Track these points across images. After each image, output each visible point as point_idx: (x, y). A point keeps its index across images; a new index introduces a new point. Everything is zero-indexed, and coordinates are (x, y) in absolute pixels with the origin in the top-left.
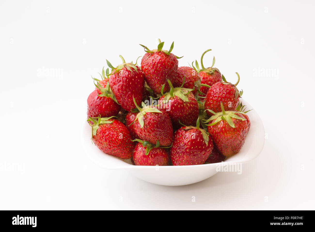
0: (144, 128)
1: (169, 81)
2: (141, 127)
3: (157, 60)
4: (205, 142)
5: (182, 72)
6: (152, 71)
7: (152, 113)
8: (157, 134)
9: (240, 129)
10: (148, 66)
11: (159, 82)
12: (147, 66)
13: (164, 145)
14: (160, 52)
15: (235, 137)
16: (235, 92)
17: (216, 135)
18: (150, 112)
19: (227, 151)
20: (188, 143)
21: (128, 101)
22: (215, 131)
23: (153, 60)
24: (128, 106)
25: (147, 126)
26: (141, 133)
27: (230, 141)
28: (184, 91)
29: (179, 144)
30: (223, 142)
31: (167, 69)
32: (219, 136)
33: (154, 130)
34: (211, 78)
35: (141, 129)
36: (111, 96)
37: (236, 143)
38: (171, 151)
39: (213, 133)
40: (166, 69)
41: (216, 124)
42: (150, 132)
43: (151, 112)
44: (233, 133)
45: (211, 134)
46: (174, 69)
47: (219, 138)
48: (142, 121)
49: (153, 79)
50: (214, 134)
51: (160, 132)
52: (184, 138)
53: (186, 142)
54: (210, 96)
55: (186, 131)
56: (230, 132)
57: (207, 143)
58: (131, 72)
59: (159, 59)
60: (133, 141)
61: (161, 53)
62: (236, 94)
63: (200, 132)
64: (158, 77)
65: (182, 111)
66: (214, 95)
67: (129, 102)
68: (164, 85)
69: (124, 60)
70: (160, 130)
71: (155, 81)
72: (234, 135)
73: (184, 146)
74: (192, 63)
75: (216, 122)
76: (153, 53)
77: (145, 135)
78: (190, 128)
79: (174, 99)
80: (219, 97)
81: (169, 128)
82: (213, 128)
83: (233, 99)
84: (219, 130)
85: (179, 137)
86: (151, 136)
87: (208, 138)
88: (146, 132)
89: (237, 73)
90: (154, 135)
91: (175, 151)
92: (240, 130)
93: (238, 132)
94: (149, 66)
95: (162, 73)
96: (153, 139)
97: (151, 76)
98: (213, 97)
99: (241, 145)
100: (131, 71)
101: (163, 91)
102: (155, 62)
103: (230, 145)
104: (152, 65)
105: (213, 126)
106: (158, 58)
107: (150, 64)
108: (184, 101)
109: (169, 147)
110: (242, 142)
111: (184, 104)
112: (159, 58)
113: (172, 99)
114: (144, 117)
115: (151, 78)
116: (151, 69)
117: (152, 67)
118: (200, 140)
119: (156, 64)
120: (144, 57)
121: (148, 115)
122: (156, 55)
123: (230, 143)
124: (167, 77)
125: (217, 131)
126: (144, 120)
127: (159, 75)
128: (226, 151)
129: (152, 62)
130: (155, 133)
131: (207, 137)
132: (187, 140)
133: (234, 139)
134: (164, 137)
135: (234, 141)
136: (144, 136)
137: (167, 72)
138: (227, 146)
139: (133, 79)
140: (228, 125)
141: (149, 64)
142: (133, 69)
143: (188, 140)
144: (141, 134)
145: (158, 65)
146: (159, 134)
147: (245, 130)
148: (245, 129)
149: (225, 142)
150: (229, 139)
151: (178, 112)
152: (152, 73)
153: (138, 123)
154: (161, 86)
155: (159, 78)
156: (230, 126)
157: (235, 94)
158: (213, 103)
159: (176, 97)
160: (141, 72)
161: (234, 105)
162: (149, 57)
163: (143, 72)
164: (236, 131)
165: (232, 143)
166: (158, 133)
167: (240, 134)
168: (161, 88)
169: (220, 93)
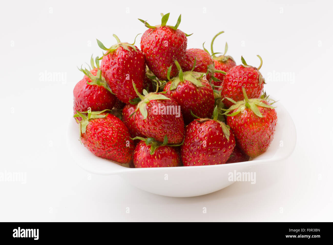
0: (147, 120)
1: (177, 63)
2: (144, 119)
3: (161, 36)
4: (225, 136)
5: (191, 55)
6: (156, 49)
7: (158, 101)
8: (164, 127)
9: (269, 119)
10: (150, 44)
11: (164, 64)
12: (148, 44)
13: (173, 142)
14: (164, 27)
15: (263, 130)
16: (259, 76)
17: (239, 128)
18: (154, 99)
19: (253, 148)
20: (204, 138)
21: (125, 89)
22: (238, 123)
23: (156, 36)
24: (125, 96)
25: (152, 117)
26: (143, 126)
27: (257, 135)
28: (195, 75)
29: (192, 140)
30: (248, 137)
31: (174, 46)
32: (243, 129)
33: (161, 121)
34: (225, 67)
35: (144, 120)
36: (104, 84)
37: (263, 138)
38: (183, 150)
39: (234, 125)
40: (172, 47)
41: (238, 115)
42: (155, 124)
43: (156, 99)
44: (261, 124)
45: (232, 127)
46: (183, 48)
47: (243, 131)
48: (145, 111)
49: (157, 60)
50: (235, 127)
51: (169, 124)
52: (199, 132)
53: (202, 136)
54: (228, 82)
55: (201, 123)
56: (257, 123)
57: (228, 138)
58: (129, 52)
59: (164, 35)
60: (134, 139)
61: (166, 28)
62: (261, 79)
63: (219, 124)
64: (163, 57)
65: (195, 98)
66: (233, 80)
67: (127, 90)
68: (171, 67)
69: (119, 40)
70: (168, 122)
71: (159, 63)
72: (262, 127)
73: (199, 141)
74: (203, 44)
75: (238, 111)
76: (155, 28)
77: (149, 128)
78: (206, 120)
79: (184, 84)
80: (239, 82)
81: (179, 120)
82: (235, 119)
83: (257, 84)
84: (243, 121)
85: (192, 131)
86: (157, 130)
87: (229, 131)
88: (151, 125)
89: (258, 56)
90: (160, 128)
91: (188, 150)
92: (269, 121)
93: (266, 124)
94: (152, 44)
95: (168, 52)
96: (160, 133)
97: (154, 56)
98: (231, 82)
99: (270, 141)
100: (129, 50)
101: (169, 75)
102: (159, 39)
103: (256, 140)
104: (155, 43)
105: (235, 117)
106: (162, 34)
107: (153, 42)
108: (198, 86)
109: (179, 144)
110: (271, 137)
111: (197, 90)
112: (164, 33)
113: (181, 84)
114: (148, 106)
115: (154, 59)
116: (154, 48)
117: (154, 45)
118: (219, 133)
119: (159, 41)
120: (144, 34)
121: (152, 103)
122: (160, 31)
123: (256, 138)
124: (174, 58)
125: (240, 122)
126: (148, 109)
127: (164, 55)
128: (251, 148)
129: (154, 38)
130: (162, 126)
131: (227, 131)
132: (203, 135)
133: (261, 133)
134: (173, 131)
135: (261, 135)
136: (148, 130)
137: (174, 51)
138: (253, 142)
139: (131, 61)
140: (254, 114)
141: (151, 42)
142: (131, 48)
143: (205, 134)
144: (143, 129)
145: (163, 42)
146: (167, 128)
147: (274, 122)
148: (274, 120)
149: (251, 136)
150: (255, 132)
151: (189, 100)
152: (155, 53)
153: (140, 114)
154: (166, 69)
155: (164, 59)
156: (256, 116)
157: (258, 79)
158: (232, 91)
159: (187, 81)
160: (141, 52)
161: (258, 93)
162: (151, 34)
163: (144, 52)
164: (264, 122)
165: (259, 137)
166: (166, 125)
167: (269, 126)
168: (167, 72)
169: (241, 77)
